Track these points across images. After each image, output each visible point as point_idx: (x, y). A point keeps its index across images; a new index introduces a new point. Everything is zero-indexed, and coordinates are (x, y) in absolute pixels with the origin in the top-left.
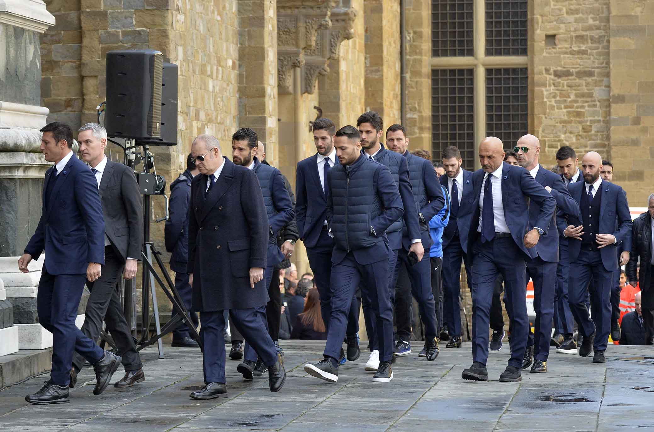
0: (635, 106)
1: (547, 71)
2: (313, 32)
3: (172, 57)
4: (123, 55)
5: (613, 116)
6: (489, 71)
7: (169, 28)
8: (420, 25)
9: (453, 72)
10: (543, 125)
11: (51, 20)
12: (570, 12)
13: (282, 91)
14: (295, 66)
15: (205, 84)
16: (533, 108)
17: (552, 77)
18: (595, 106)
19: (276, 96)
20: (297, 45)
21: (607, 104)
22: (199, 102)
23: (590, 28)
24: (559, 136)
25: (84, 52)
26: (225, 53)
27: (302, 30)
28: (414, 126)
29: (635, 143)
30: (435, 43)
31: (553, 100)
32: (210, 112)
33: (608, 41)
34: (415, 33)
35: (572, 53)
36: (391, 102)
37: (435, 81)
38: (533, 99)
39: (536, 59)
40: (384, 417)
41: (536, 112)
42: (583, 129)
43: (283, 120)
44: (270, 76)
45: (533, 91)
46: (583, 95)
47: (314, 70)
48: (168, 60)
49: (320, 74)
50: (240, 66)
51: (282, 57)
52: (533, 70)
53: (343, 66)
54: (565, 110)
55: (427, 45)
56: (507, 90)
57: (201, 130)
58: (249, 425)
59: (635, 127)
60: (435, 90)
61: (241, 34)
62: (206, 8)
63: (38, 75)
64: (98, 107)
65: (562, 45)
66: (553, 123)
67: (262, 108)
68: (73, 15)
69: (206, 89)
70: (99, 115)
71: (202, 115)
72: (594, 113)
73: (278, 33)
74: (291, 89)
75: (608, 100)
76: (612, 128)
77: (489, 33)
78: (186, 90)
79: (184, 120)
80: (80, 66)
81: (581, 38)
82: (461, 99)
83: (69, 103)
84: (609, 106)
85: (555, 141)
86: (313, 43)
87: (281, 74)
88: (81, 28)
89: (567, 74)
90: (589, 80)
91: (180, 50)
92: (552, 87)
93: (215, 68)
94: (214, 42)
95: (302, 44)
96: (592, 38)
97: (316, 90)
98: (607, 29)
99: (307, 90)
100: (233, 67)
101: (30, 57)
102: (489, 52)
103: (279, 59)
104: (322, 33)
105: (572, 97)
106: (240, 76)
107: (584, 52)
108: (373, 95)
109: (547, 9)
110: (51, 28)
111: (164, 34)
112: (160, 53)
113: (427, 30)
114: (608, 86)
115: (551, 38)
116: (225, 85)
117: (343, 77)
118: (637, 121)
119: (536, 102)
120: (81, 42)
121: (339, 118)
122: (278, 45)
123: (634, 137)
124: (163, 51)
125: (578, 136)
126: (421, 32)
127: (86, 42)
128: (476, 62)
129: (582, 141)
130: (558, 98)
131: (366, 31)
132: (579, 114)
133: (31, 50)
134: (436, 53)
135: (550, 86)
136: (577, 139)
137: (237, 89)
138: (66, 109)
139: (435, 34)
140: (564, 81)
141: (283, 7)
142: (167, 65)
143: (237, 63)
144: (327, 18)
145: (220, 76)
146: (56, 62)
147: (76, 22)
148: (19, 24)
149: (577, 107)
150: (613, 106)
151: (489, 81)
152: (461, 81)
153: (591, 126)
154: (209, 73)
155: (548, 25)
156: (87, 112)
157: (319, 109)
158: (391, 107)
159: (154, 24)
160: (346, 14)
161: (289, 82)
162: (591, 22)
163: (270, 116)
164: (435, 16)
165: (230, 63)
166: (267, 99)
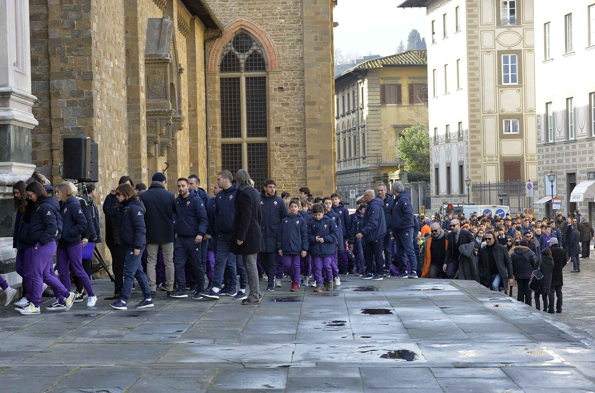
0: (318, 161)
1: (276, 144)
2: (164, 127)
3: (95, 139)
4: (71, 139)
5: (308, 166)
6: (249, 145)
7: (94, 126)
8: (216, 123)
9: (231, 145)
10: (275, 170)
11: (37, 123)
12: (287, 116)
13: (149, 156)
14: (155, 143)
15: (112, 152)
16: (270, 162)
17: (279, 147)
18: (299, 161)
19: (146, 157)
20: (156, 134)
21: (305, 160)
22: (109, 161)
23: (296, 124)
24: (283, 175)
25: (53, 138)
26: (121, 137)
27: (159, 126)
28: (214, 171)
29: (318, 178)
30: (223, 131)
31: (279, 158)
32: (114, 166)
33: (305, 130)
34: (213, 127)
35: (288, 136)
36: (202, 160)
37: (223, 150)
38: (270, 158)
39: (271, 139)
40: (199, 311)
41: (272, 164)
42: (294, 172)
43: (150, 169)
44: (143, 148)
45: (270, 154)
46: (293, 156)
47: (165, 145)
48: (94, 141)
49: (168, 147)
50: (129, 144)
51: (149, 139)
52: (269, 144)
53: (179, 143)
54: (285, 163)
55: (219, 133)
56: (258, 153)
57: (110, 175)
58: (134, 316)
59: (318, 171)
60: (223, 154)
61: (129, 128)
62: (112, 116)
63: (31, 150)
64: (60, 164)
65: (283, 132)
66: (279, 169)
67: (140, 163)
68: (47, 120)
69: (112, 155)
70: (60, 168)
71: (111, 167)
72: (299, 164)
73: (147, 127)
74: (154, 154)
75: (305, 158)
76: (308, 171)
77: (248, 127)
78: (103, 155)
79: (102, 170)
80: (51, 144)
81: (292, 129)
82: (236, 158)
83: (45, 163)
84: (306, 161)
85: (281, 178)
86: (164, 132)
87: (148, 147)
88: (51, 126)
89: (286, 146)
90: (296, 148)
91: (99, 136)
92: (279, 152)
93: (116, 145)
94: (116, 132)
95: (159, 133)
96: (297, 129)
97: (166, 155)
98: (304, 124)
99: (162, 155)
100: (125, 144)
101: (27, 141)
102: (248, 136)
103: (147, 140)
104: (168, 128)
105: (289, 157)
106: (129, 148)
107: (293, 135)
108: (193, 156)
109: (276, 115)
110: (36, 126)
111: (92, 128)
112: (89, 138)
113: (219, 125)
114: (305, 152)
115: (278, 129)
116: (122, 153)
117: (179, 148)
118: (319, 168)
119: (271, 159)
120: (51, 133)
121: (177, 167)
122: (147, 133)
123: (318, 175)
124: (91, 137)
125: (291, 175)
126: (216, 126)
127: (54, 133)
128: (242, 140)
129: (293, 177)
130: (282, 157)
131: (190, 126)
132: (291, 165)
133: (27, 137)
134: (223, 136)
135: (278, 151)
136: (291, 177)
137: (127, 154)
138: (44, 165)
139: (223, 127)
140: (284, 149)
141: (149, 115)
142: (92, 143)
143: (127, 142)
144: (171, 120)
145: (119, 149)
146: (39, 143)
147: (49, 123)
148: (21, 125)
149: (291, 162)
150: (308, 161)
151: (249, 149)
152: (236, 149)
153: (298, 170)
154: (114, 147)
155: (277, 123)
156: (54, 167)
157: (167, 164)
158: (202, 162)
159: (87, 124)
160: (180, 118)
161: (153, 151)
162: (297, 121)
163: (144, 167)
164: (222, 119)
165: (124, 142)
166: (142, 159)
